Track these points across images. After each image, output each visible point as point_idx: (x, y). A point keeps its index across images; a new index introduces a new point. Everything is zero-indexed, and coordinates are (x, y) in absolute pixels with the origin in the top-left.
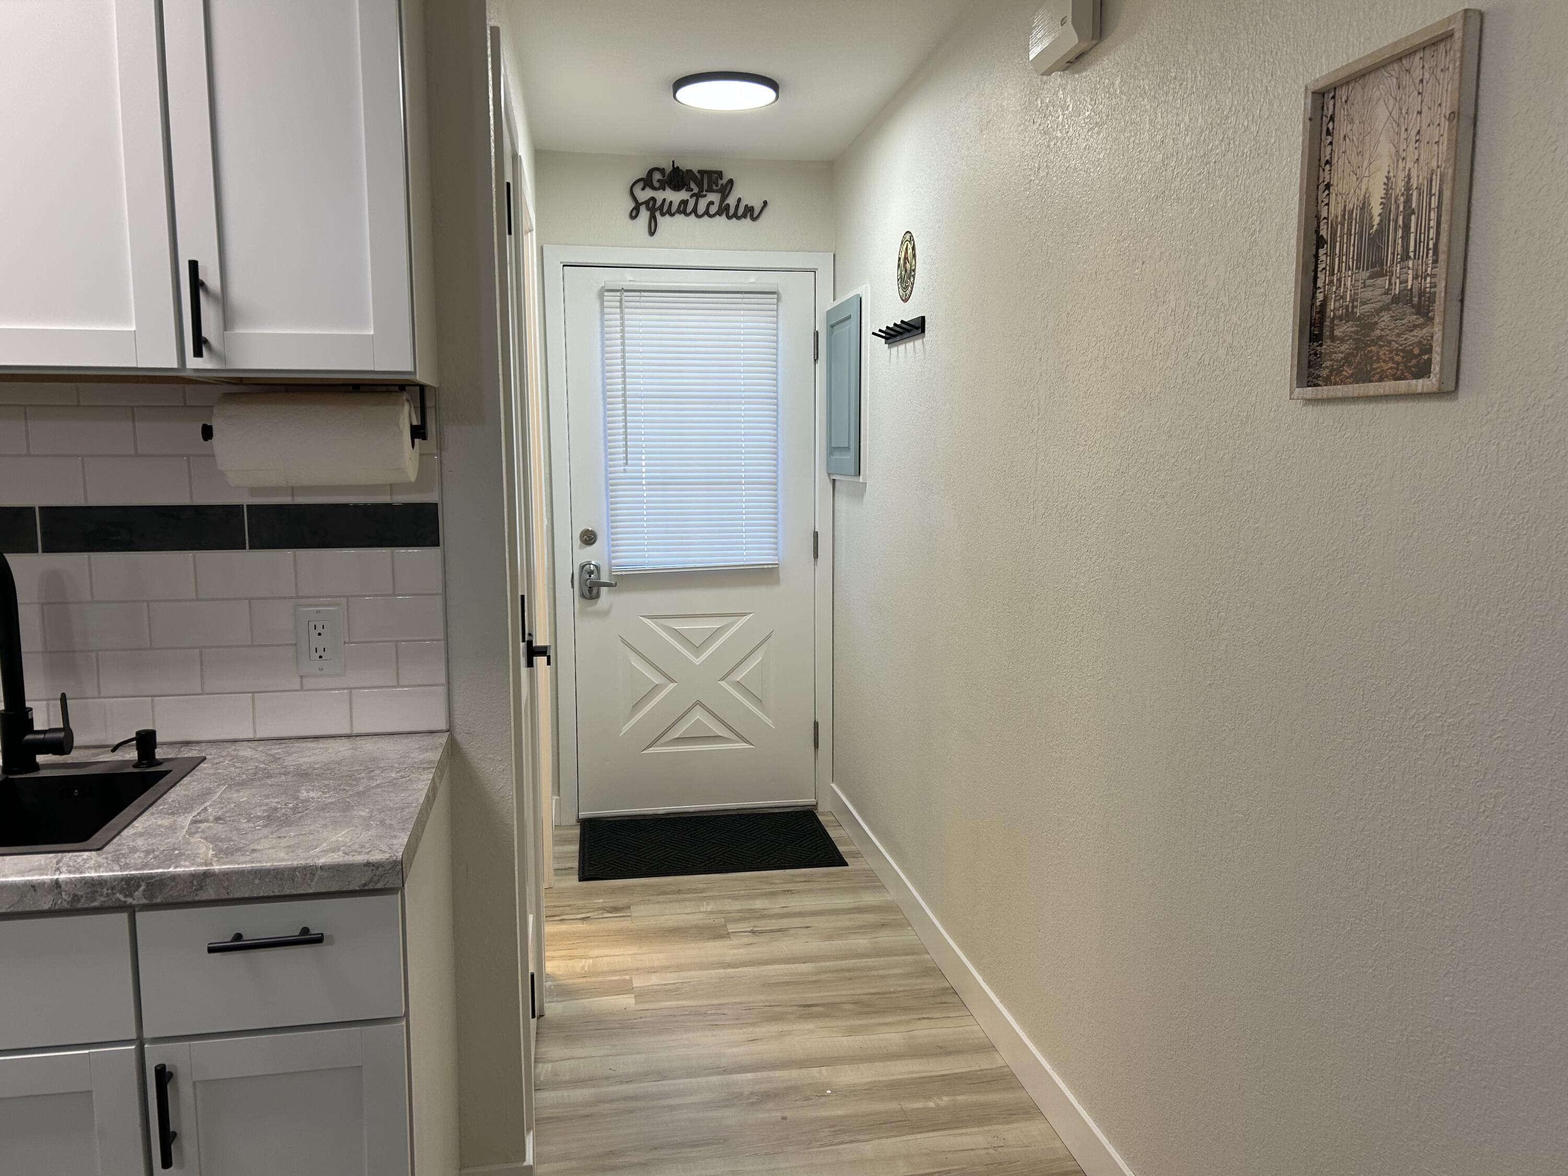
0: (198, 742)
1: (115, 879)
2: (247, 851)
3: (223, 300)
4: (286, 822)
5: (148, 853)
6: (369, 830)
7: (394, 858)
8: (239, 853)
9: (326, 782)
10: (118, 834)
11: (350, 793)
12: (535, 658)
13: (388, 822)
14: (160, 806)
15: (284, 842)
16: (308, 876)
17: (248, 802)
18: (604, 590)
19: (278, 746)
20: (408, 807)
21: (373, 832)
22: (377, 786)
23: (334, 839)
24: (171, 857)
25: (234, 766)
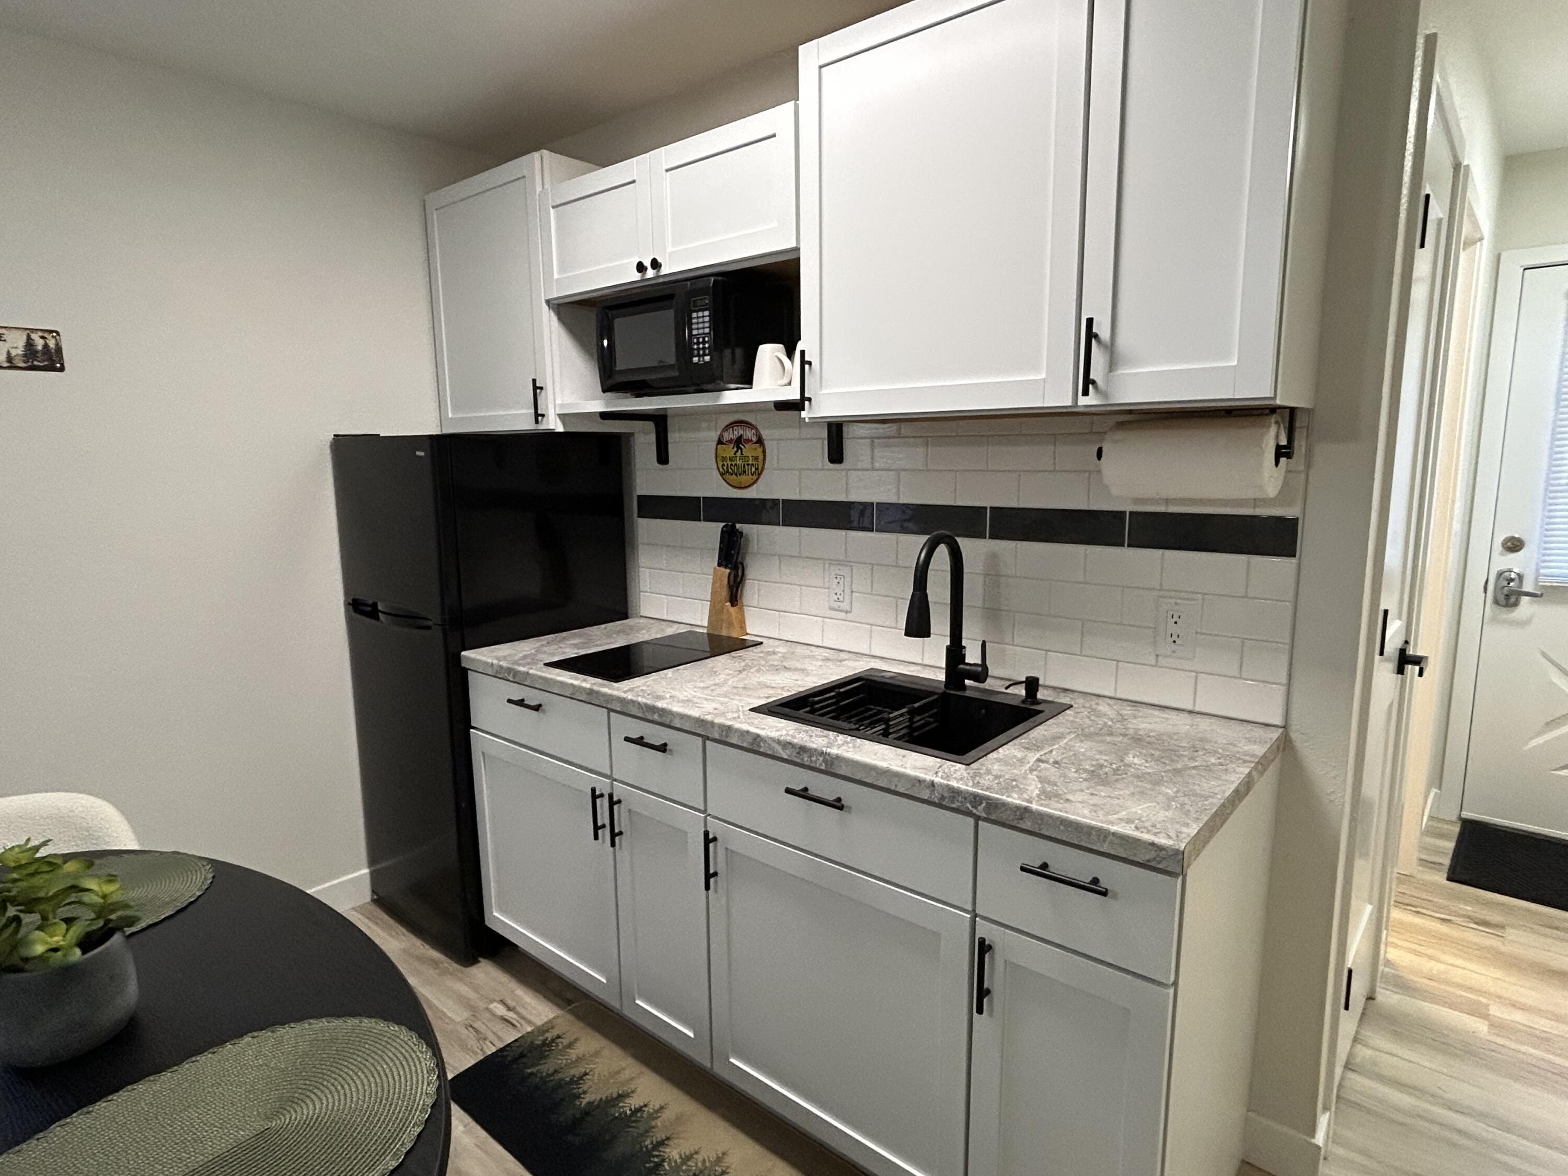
0: (1073, 691)
1: (967, 792)
2: (1062, 799)
3: (1111, 349)
4: (1104, 782)
5: (997, 777)
6: (1167, 810)
7: (1177, 847)
8: (1056, 799)
9: (1153, 752)
10: (986, 755)
11: (1168, 768)
12: (1406, 666)
13: (1187, 807)
14: (1023, 740)
15: (1095, 800)
16: (1101, 838)
17: (1083, 754)
18: (1525, 600)
19: (1129, 708)
20: (1212, 797)
21: (1169, 814)
22: (1194, 768)
23: (1134, 810)
24: (1008, 788)
25: (1089, 718)
